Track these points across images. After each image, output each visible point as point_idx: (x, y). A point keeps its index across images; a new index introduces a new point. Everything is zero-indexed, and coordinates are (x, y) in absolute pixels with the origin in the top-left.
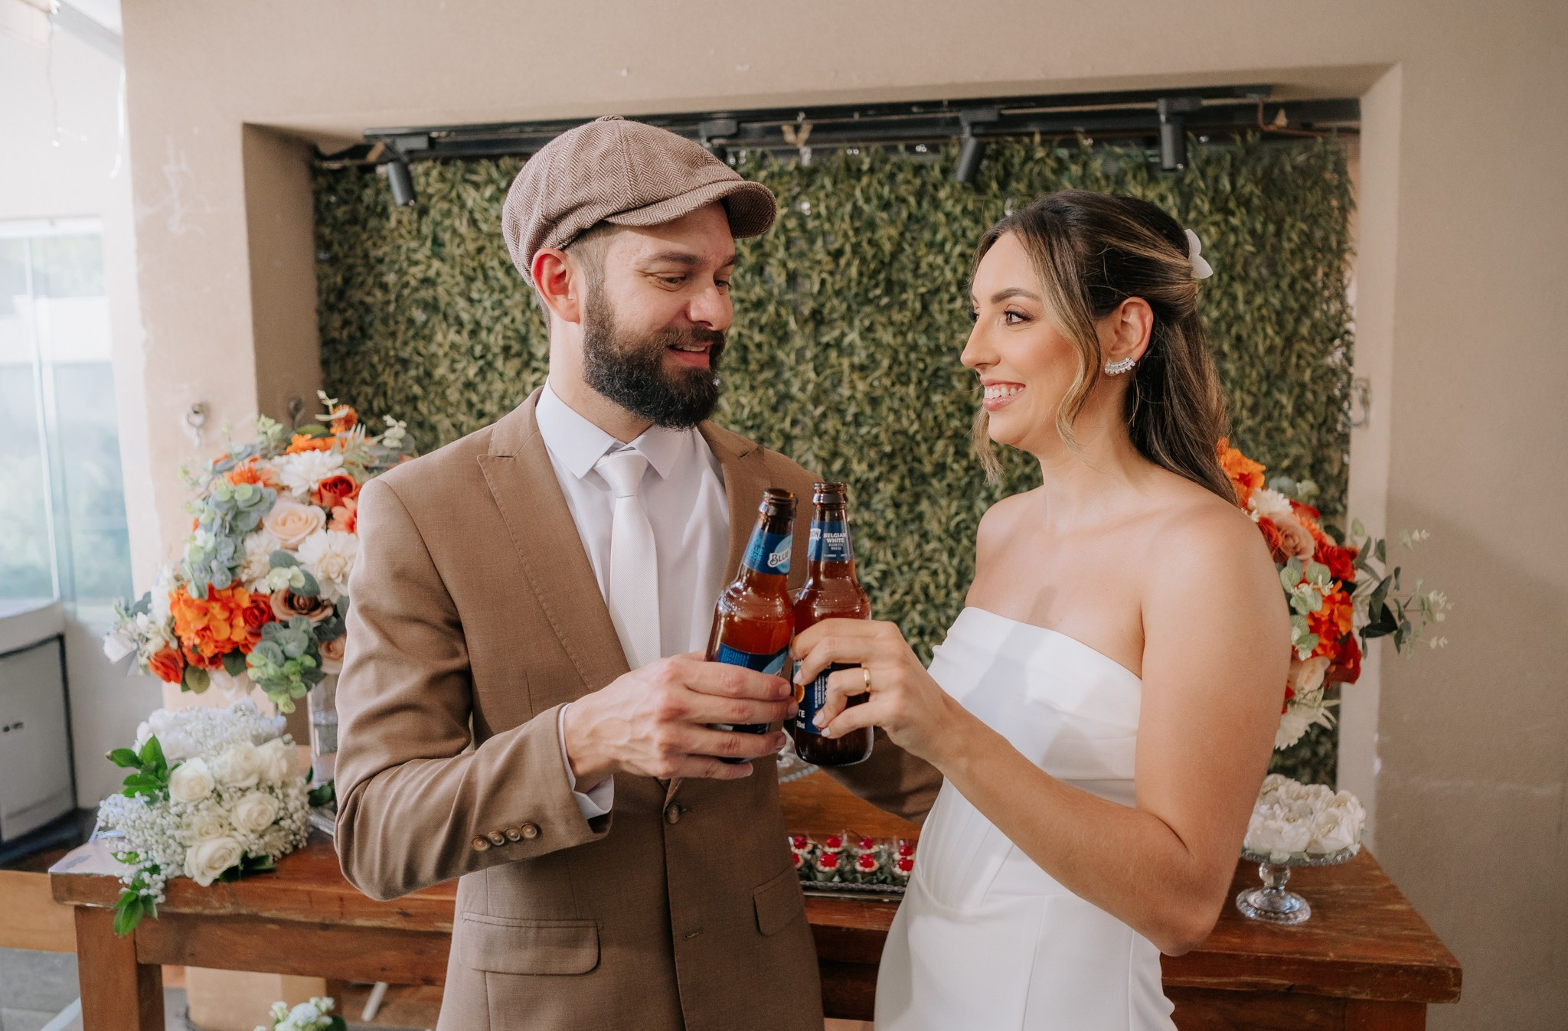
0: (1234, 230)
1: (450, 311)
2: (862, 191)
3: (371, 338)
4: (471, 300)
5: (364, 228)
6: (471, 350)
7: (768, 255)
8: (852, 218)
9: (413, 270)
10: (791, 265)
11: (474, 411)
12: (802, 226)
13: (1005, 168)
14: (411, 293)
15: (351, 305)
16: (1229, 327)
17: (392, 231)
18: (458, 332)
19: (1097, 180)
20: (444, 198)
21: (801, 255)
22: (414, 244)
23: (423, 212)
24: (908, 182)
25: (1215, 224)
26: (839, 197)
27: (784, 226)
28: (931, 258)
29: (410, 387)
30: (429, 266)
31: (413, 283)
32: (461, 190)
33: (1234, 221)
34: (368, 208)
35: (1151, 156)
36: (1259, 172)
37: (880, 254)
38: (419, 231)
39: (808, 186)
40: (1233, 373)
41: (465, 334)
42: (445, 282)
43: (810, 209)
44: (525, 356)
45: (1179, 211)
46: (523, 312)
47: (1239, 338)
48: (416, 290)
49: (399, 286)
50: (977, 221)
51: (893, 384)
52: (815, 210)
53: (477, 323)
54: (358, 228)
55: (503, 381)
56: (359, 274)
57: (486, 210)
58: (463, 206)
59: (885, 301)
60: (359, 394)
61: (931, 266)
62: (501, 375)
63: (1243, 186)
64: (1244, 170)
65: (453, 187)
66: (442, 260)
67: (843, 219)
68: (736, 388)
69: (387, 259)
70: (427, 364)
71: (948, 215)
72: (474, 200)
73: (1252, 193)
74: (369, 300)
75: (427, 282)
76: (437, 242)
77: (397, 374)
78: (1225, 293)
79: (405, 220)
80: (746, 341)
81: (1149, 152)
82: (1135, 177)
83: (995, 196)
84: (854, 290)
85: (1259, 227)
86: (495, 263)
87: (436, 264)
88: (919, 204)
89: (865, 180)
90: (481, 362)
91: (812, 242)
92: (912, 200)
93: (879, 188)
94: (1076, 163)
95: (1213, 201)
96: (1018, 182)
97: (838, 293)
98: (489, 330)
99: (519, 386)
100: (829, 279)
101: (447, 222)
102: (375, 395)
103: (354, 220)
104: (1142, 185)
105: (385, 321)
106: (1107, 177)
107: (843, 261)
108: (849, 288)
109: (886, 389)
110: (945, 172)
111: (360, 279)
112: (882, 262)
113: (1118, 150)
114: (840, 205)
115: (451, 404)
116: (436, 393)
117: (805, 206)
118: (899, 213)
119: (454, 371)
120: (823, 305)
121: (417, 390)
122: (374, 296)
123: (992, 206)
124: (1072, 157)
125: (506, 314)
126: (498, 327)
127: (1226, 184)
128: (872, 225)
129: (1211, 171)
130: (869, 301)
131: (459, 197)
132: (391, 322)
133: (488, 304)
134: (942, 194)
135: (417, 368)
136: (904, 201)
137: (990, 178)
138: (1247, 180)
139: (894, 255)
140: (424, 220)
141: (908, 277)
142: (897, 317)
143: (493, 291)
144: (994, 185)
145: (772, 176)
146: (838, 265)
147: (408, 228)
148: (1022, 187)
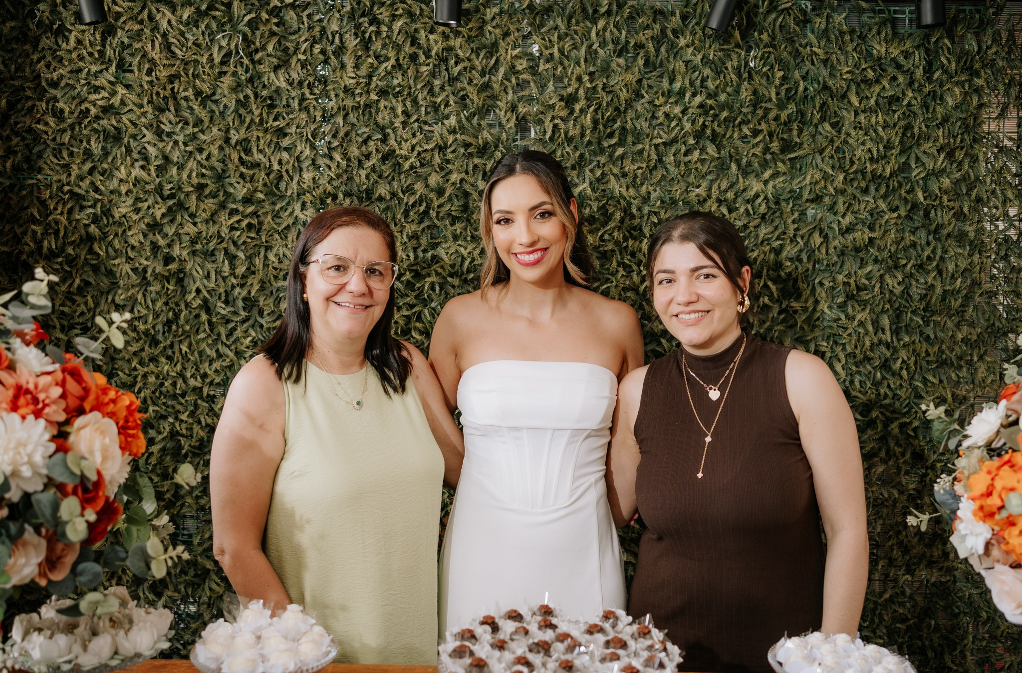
0: (978, 91)
1: (133, 144)
2: (597, 34)
3: (40, 171)
4: (159, 133)
5: (35, 47)
6: (159, 189)
7: (494, 97)
8: (586, 60)
9: (93, 97)
10: (522, 109)
11: (160, 257)
12: (533, 70)
13: (748, 15)
14: (89, 122)
15: (17, 134)
16: (970, 190)
17: (70, 52)
18: (143, 167)
19: (842, 33)
20: (131, 18)
21: (530, 100)
22: (94, 68)
23: (110, 32)
24: (648, 27)
25: (960, 84)
26: (572, 38)
27: (514, 67)
28: (667, 108)
29: (88, 226)
30: (114, 93)
31: (93, 111)
32: (154, 11)
33: (979, 82)
34: (40, 24)
35: (895, 12)
36: (1004, 36)
37: (616, 99)
38: (102, 53)
39: (542, 25)
40: (972, 235)
41: (152, 169)
42: (131, 110)
43: (540, 51)
44: (221, 198)
45: (925, 72)
46: (221, 148)
47: (979, 200)
48: (97, 118)
49: (76, 115)
50: (718, 73)
51: (626, 239)
52: (546, 52)
53: (166, 158)
54: (27, 47)
55: (195, 224)
56: (28, 98)
57: (182, 34)
58: (155, 28)
59: (620, 151)
60: (25, 233)
61: (667, 115)
62: (193, 216)
63: (988, 48)
64: (990, 32)
65: (143, 8)
66: (128, 87)
67: (578, 63)
68: (456, 238)
69: (63, 84)
70: (106, 202)
71: (687, 63)
72: (169, 22)
73: (996, 53)
74: (41, 127)
75: (107, 110)
76: (123, 67)
77: (70, 211)
78: (966, 155)
79: (87, 38)
80: (467, 187)
81: (892, 9)
82: (879, 33)
83: (738, 46)
84: (586, 140)
85: (1001, 87)
86: (190, 93)
87: (121, 91)
88: (657, 51)
89: (601, 23)
90: (171, 202)
91: (543, 87)
92: (650, 46)
93: (615, 30)
94: (818, 15)
95: (958, 62)
96: (761, 33)
97: (569, 140)
98: (181, 167)
99: (213, 230)
100: (562, 126)
101: (137, 45)
102: (45, 233)
103: (23, 36)
104: (886, 42)
105: (57, 153)
106: (852, 32)
107: (577, 107)
108: (582, 135)
109: (617, 243)
110: (684, 18)
111: (30, 103)
112: (617, 109)
113: (864, 4)
114: (575, 47)
115: (133, 248)
116: (116, 235)
117: (535, 49)
118: (635, 58)
119: (137, 211)
120: (554, 151)
121: (93, 229)
122: (47, 124)
123: (734, 56)
124: (813, 9)
125: (200, 150)
126: (191, 164)
127: (971, 44)
128: (606, 70)
129: (959, 30)
130: (602, 151)
131: (151, 18)
132: (65, 154)
133: (180, 138)
134: (682, 42)
135: (94, 206)
136: (640, 46)
137: (733, 28)
138: (994, 40)
139: (629, 104)
140: (109, 39)
141: (643, 124)
142: (629, 167)
143: (187, 123)
144: (737, 34)
145: (501, 12)
146: (572, 112)
147: (90, 50)
148: (765, 37)
